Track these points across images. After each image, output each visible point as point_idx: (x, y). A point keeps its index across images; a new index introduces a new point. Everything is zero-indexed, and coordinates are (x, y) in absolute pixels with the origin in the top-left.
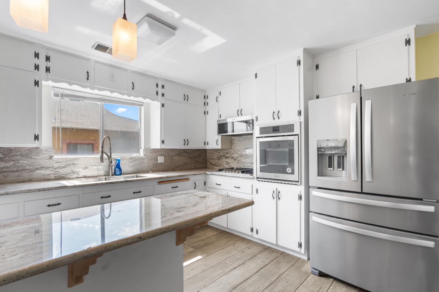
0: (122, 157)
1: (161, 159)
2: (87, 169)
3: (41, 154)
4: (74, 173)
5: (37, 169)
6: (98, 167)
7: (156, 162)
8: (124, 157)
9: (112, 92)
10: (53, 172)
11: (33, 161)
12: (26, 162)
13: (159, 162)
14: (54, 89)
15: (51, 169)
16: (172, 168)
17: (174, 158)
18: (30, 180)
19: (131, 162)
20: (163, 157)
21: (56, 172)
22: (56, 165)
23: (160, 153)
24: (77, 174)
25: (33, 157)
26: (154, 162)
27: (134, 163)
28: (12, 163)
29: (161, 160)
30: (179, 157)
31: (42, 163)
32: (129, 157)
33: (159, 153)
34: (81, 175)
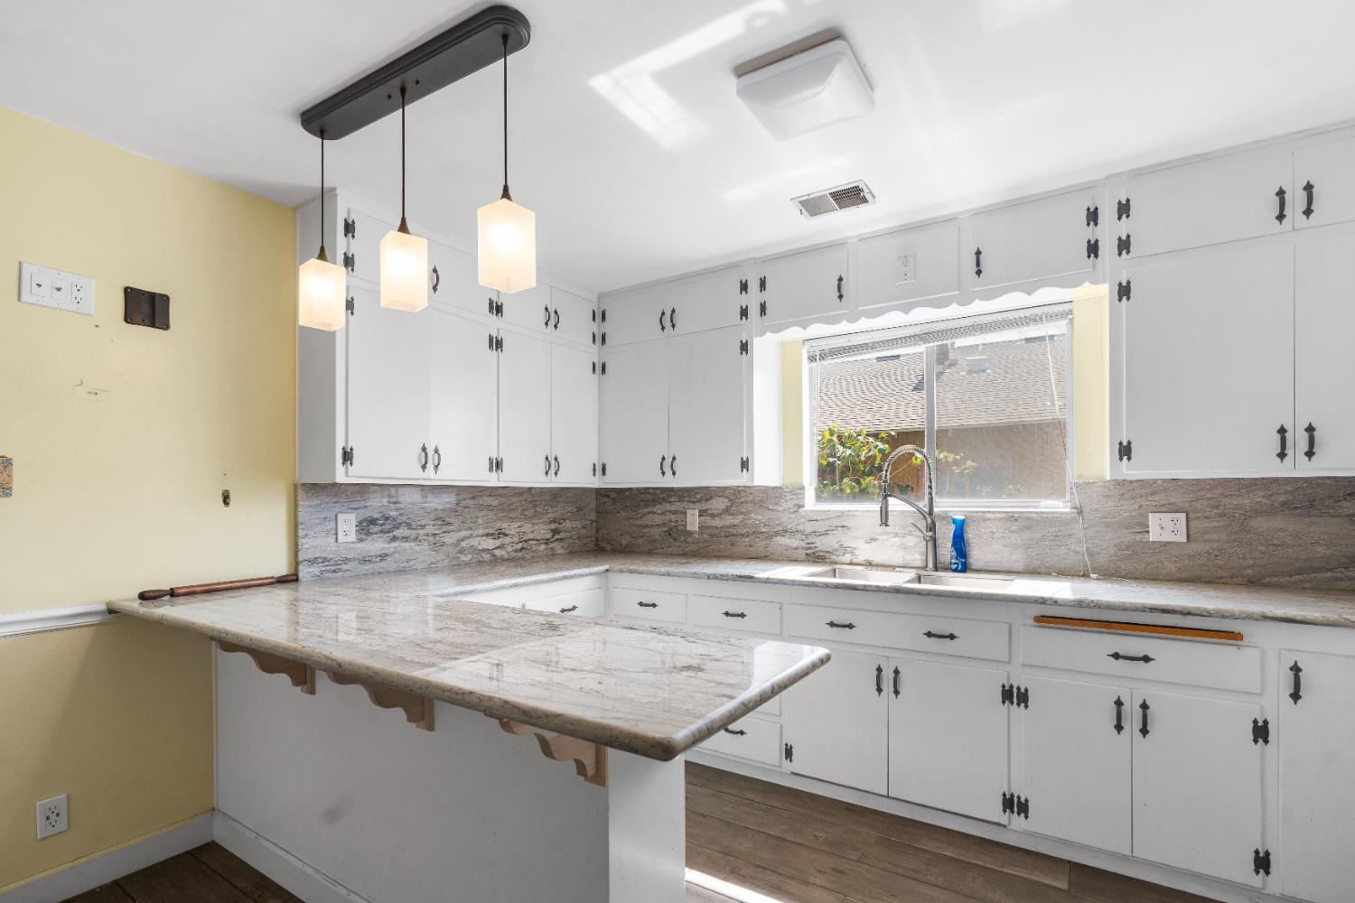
0: (977, 512)
1: (1169, 526)
2: (874, 544)
3: (782, 501)
4: (845, 550)
5: (777, 533)
6: (905, 540)
7: (1138, 538)
8: (984, 513)
9: (906, 309)
10: (803, 544)
11: (770, 514)
12: (760, 517)
13: (1153, 537)
14: (808, 345)
15: (798, 535)
16: (1249, 572)
17: (1262, 524)
18: (766, 557)
19: (1014, 532)
20: (1183, 516)
21: (809, 544)
22: (809, 528)
23: (1161, 498)
24: (852, 553)
25: (770, 507)
26: (1127, 537)
27: (1026, 535)
28: (740, 518)
29: (1165, 528)
30: (1307, 520)
31: (784, 519)
32: (1005, 512)
33: (1156, 498)
34: (861, 558)
